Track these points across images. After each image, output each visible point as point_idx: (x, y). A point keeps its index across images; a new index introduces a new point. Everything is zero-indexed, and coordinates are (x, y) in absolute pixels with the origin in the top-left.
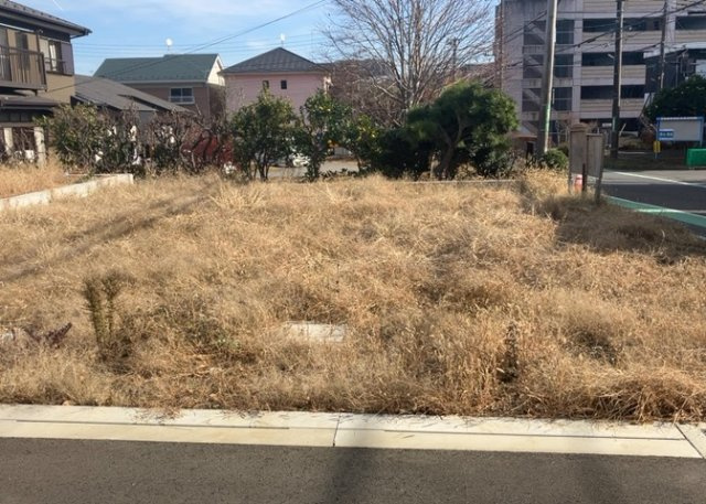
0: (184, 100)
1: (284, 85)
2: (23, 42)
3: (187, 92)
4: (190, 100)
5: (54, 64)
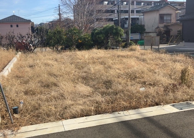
1: (17, 26)
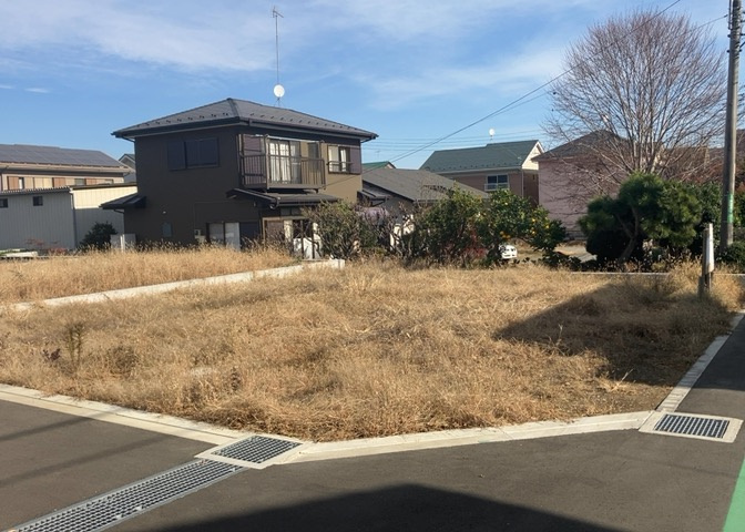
2: (315, 151)
3: (503, 179)
5: (344, 166)
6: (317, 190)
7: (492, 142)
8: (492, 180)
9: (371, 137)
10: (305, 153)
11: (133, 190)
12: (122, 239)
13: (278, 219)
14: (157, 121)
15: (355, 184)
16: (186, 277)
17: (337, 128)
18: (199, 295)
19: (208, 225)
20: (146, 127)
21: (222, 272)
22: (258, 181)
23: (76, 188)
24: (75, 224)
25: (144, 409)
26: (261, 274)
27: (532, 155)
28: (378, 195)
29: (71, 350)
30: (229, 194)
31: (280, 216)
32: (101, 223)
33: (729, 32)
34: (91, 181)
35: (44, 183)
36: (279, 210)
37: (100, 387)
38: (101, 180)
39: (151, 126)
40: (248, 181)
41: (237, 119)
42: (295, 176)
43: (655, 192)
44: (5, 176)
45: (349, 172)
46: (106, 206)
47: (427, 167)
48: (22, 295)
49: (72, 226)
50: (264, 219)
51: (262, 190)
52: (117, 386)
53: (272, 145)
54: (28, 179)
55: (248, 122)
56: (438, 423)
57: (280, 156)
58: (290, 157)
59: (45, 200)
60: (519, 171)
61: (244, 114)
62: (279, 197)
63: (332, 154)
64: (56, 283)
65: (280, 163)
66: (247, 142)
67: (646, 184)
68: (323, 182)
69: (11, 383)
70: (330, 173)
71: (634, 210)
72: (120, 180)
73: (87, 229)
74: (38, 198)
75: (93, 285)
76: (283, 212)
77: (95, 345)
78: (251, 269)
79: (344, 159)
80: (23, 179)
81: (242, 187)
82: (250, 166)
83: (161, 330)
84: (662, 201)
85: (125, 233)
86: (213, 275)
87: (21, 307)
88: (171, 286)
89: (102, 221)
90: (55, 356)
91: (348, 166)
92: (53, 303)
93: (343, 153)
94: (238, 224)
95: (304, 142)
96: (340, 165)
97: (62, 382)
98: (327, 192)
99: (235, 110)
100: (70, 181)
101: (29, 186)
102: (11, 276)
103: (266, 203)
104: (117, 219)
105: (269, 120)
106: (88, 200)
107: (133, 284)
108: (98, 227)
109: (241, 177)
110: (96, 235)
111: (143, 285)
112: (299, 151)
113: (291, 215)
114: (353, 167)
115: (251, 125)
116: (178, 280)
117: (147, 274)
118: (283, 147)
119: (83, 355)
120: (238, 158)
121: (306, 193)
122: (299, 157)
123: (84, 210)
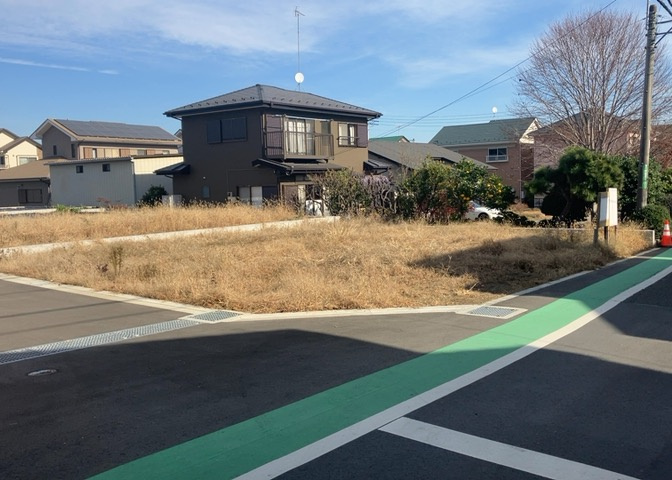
0: (500, 158)
2: (327, 128)
3: (503, 151)
4: (504, 158)
5: (352, 140)
6: (327, 160)
7: (495, 119)
8: (493, 152)
9: (376, 116)
10: (319, 130)
11: (181, 160)
12: (171, 198)
13: (293, 183)
14: (199, 104)
15: (362, 156)
16: (210, 226)
17: (347, 109)
18: (216, 237)
19: (238, 188)
20: (191, 108)
21: (239, 223)
22: (277, 152)
23: (136, 158)
24: (135, 186)
25: (155, 298)
26: (269, 225)
27: (528, 132)
28: (381, 165)
29: (115, 264)
30: (254, 163)
31: (295, 181)
32: (155, 185)
33: (646, 32)
34: (151, 151)
35: (113, 153)
36: (294, 177)
37: (130, 285)
38: (159, 151)
39: (195, 107)
40: (270, 152)
41: (261, 102)
42: (310, 147)
43: (584, 163)
44: (81, 147)
45: (357, 145)
46: (159, 172)
47: (436, 141)
48: (88, 235)
49: (133, 188)
50: (282, 184)
51: (280, 160)
52: (141, 286)
53: (291, 123)
54: (100, 149)
55: (270, 104)
56: (332, 306)
57: (297, 132)
58: (305, 133)
59: (112, 167)
60: (518, 145)
61: (267, 97)
62: (293, 165)
63: (341, 130)
64: (113, 226)
65: (296, 138)
66: (270, 121)
67: (577, 156)
68: (332, 154)
69: (75, 285)
70: (339, 146)
71: (568, 178)
72: (175, 151)
73: (145, 191)
74: (106, 165)
75: (138, 229)
76: (297, 178)
77: (132, 263)
78: (261, 221)
79: (352, 134)
80: (95, 149)
81: (264, 157)
82: (271, 140)
83: (179, 256)
84: (589, 171)
85: (174, 194)
86: (232, 225)
87: (87, 243)
88: (197, 232)
89: (156, 185)
90: (105, 270)
91: (356, 140)
92: (109, 240)
93: (352, 129)
94: (261, 188)
95: (318, 121)
96: (349, 139)
97: (107, 284)
98: (335, 162)
99: (260, 94)
100: (134, 151)
101: (101, 156)
102: (81, 221)
103: (283, 170)
104: (167, 182)
105: (288, 102)
106: (145, 167)
107: (168, 230)
108: (153, 189)
109: (264, 149)
110: (152, 196)
111: (177, 230)
112: (313, 128)
113: (304, 180)
114: (360, 141)
115: (273, 107)
116: (204, 228)
117: (181, 222)
118: (300, 124)
119: (123, 269)
120: (262, 134)
121: (318, 163)
122: (313, 133)
123: (142, 176)
